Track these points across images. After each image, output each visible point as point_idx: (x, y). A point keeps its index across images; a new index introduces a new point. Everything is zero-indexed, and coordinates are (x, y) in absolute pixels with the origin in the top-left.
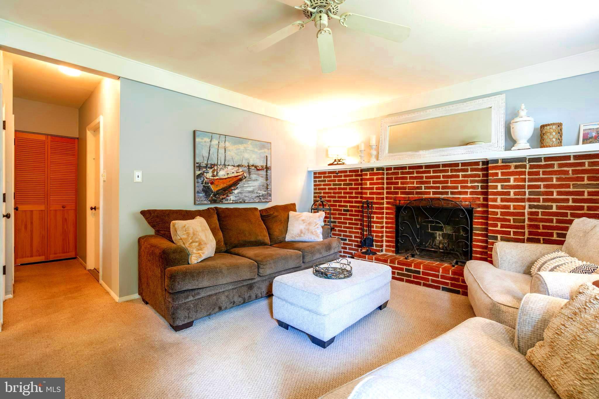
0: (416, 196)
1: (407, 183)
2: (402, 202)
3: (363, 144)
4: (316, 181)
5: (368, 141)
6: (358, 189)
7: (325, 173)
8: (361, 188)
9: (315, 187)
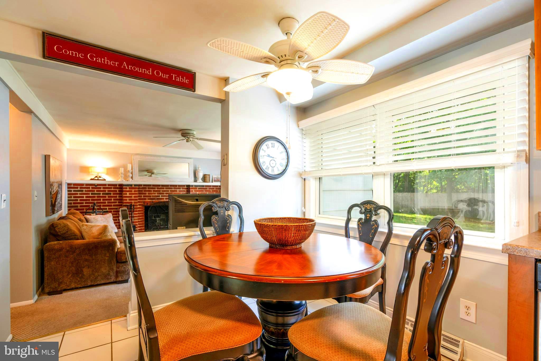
0: (157, 200)
1: (152, 194)
2: (149, 204)
3: (123, 169)
4: (71, 191)
5: (125, 167)
6: (116, 197)
7: (82, 185)
8: (119, 197)
9: (70, 196)
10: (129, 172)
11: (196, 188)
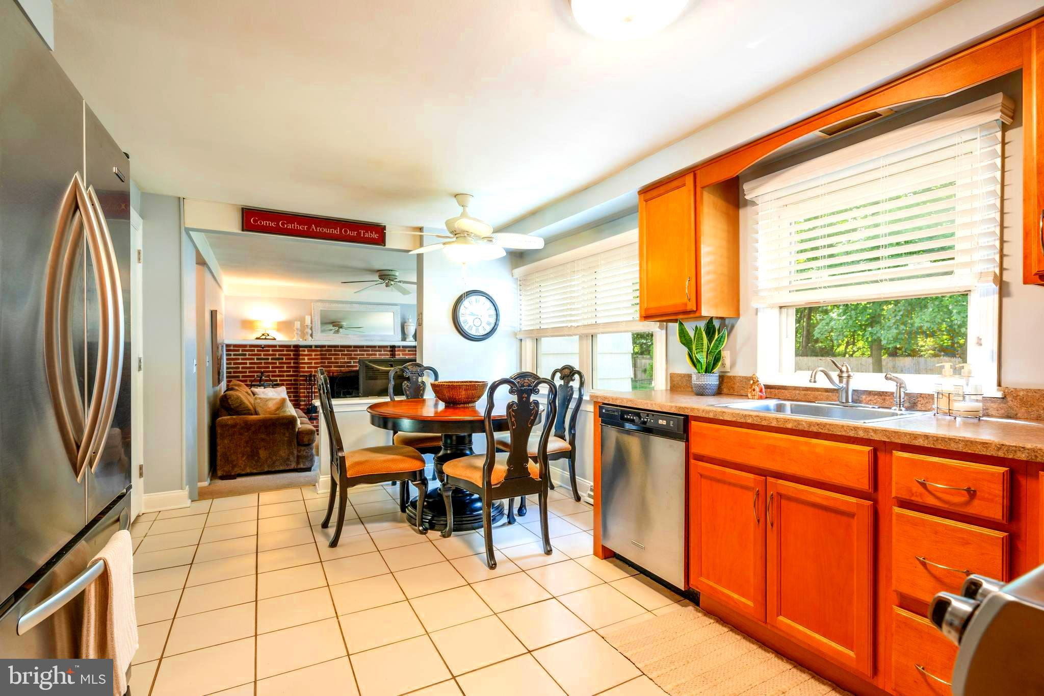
0: (347, 368)
1: (339, 359)
2: (336, 373)
3: (299, 323)
4: (230, 355)
5: (302, 320)
6: (290, 363)
7: (245, 346)
8: (294, 363)
9: (229, 362)
10: (308, 328)
11: (405, 351)
